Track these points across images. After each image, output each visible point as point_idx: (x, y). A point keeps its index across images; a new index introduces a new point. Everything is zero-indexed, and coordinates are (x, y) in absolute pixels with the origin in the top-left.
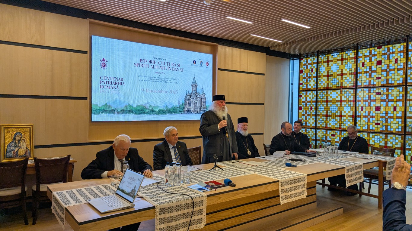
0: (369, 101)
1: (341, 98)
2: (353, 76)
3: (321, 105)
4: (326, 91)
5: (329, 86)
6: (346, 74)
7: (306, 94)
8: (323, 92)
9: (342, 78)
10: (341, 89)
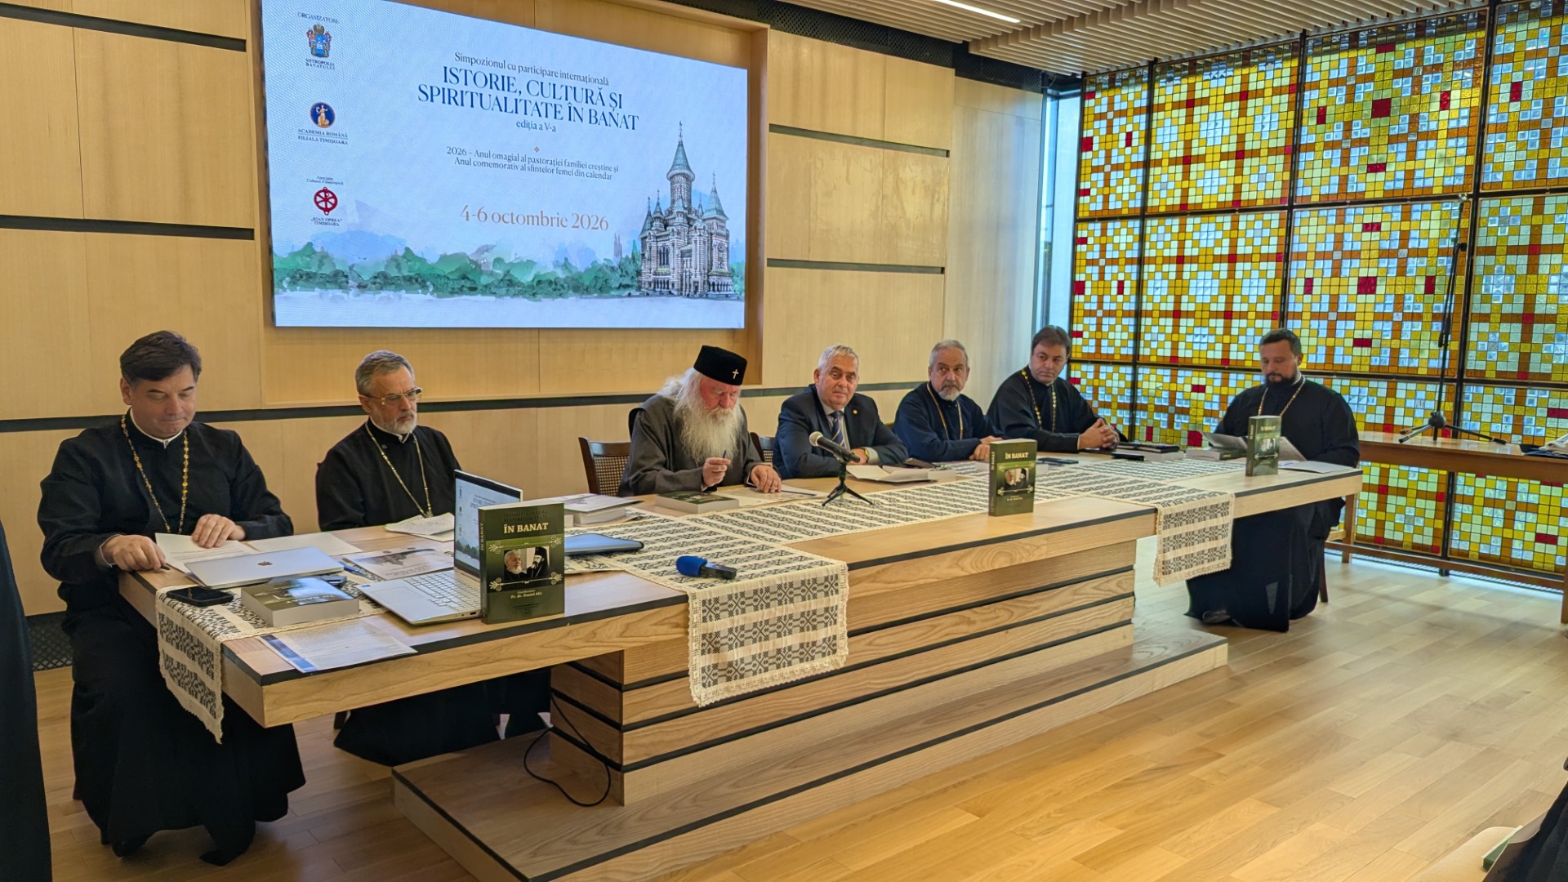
0: (1338, 255)
1: (1233, 245)
2: (1281, 158)
3: (1158, 276)
4: (1176, 221)
5: (1191, 200)
6: (1255, 153)
7: (1104, 231)
8: (1168, 221)
9: (1239, 170)
10: (1234, 211)
